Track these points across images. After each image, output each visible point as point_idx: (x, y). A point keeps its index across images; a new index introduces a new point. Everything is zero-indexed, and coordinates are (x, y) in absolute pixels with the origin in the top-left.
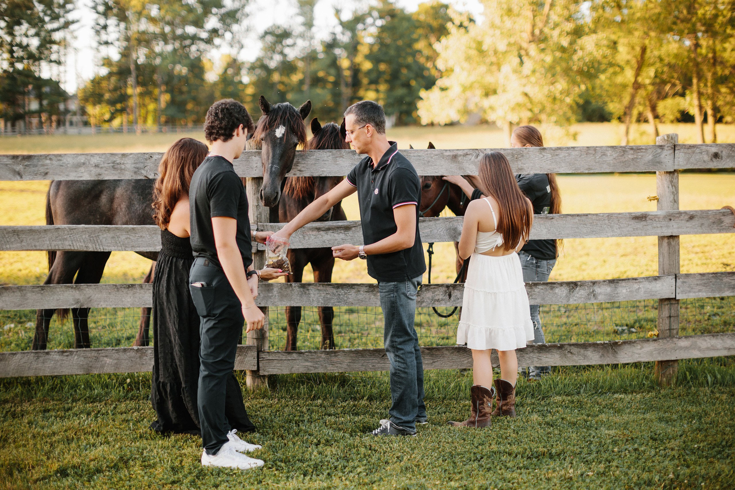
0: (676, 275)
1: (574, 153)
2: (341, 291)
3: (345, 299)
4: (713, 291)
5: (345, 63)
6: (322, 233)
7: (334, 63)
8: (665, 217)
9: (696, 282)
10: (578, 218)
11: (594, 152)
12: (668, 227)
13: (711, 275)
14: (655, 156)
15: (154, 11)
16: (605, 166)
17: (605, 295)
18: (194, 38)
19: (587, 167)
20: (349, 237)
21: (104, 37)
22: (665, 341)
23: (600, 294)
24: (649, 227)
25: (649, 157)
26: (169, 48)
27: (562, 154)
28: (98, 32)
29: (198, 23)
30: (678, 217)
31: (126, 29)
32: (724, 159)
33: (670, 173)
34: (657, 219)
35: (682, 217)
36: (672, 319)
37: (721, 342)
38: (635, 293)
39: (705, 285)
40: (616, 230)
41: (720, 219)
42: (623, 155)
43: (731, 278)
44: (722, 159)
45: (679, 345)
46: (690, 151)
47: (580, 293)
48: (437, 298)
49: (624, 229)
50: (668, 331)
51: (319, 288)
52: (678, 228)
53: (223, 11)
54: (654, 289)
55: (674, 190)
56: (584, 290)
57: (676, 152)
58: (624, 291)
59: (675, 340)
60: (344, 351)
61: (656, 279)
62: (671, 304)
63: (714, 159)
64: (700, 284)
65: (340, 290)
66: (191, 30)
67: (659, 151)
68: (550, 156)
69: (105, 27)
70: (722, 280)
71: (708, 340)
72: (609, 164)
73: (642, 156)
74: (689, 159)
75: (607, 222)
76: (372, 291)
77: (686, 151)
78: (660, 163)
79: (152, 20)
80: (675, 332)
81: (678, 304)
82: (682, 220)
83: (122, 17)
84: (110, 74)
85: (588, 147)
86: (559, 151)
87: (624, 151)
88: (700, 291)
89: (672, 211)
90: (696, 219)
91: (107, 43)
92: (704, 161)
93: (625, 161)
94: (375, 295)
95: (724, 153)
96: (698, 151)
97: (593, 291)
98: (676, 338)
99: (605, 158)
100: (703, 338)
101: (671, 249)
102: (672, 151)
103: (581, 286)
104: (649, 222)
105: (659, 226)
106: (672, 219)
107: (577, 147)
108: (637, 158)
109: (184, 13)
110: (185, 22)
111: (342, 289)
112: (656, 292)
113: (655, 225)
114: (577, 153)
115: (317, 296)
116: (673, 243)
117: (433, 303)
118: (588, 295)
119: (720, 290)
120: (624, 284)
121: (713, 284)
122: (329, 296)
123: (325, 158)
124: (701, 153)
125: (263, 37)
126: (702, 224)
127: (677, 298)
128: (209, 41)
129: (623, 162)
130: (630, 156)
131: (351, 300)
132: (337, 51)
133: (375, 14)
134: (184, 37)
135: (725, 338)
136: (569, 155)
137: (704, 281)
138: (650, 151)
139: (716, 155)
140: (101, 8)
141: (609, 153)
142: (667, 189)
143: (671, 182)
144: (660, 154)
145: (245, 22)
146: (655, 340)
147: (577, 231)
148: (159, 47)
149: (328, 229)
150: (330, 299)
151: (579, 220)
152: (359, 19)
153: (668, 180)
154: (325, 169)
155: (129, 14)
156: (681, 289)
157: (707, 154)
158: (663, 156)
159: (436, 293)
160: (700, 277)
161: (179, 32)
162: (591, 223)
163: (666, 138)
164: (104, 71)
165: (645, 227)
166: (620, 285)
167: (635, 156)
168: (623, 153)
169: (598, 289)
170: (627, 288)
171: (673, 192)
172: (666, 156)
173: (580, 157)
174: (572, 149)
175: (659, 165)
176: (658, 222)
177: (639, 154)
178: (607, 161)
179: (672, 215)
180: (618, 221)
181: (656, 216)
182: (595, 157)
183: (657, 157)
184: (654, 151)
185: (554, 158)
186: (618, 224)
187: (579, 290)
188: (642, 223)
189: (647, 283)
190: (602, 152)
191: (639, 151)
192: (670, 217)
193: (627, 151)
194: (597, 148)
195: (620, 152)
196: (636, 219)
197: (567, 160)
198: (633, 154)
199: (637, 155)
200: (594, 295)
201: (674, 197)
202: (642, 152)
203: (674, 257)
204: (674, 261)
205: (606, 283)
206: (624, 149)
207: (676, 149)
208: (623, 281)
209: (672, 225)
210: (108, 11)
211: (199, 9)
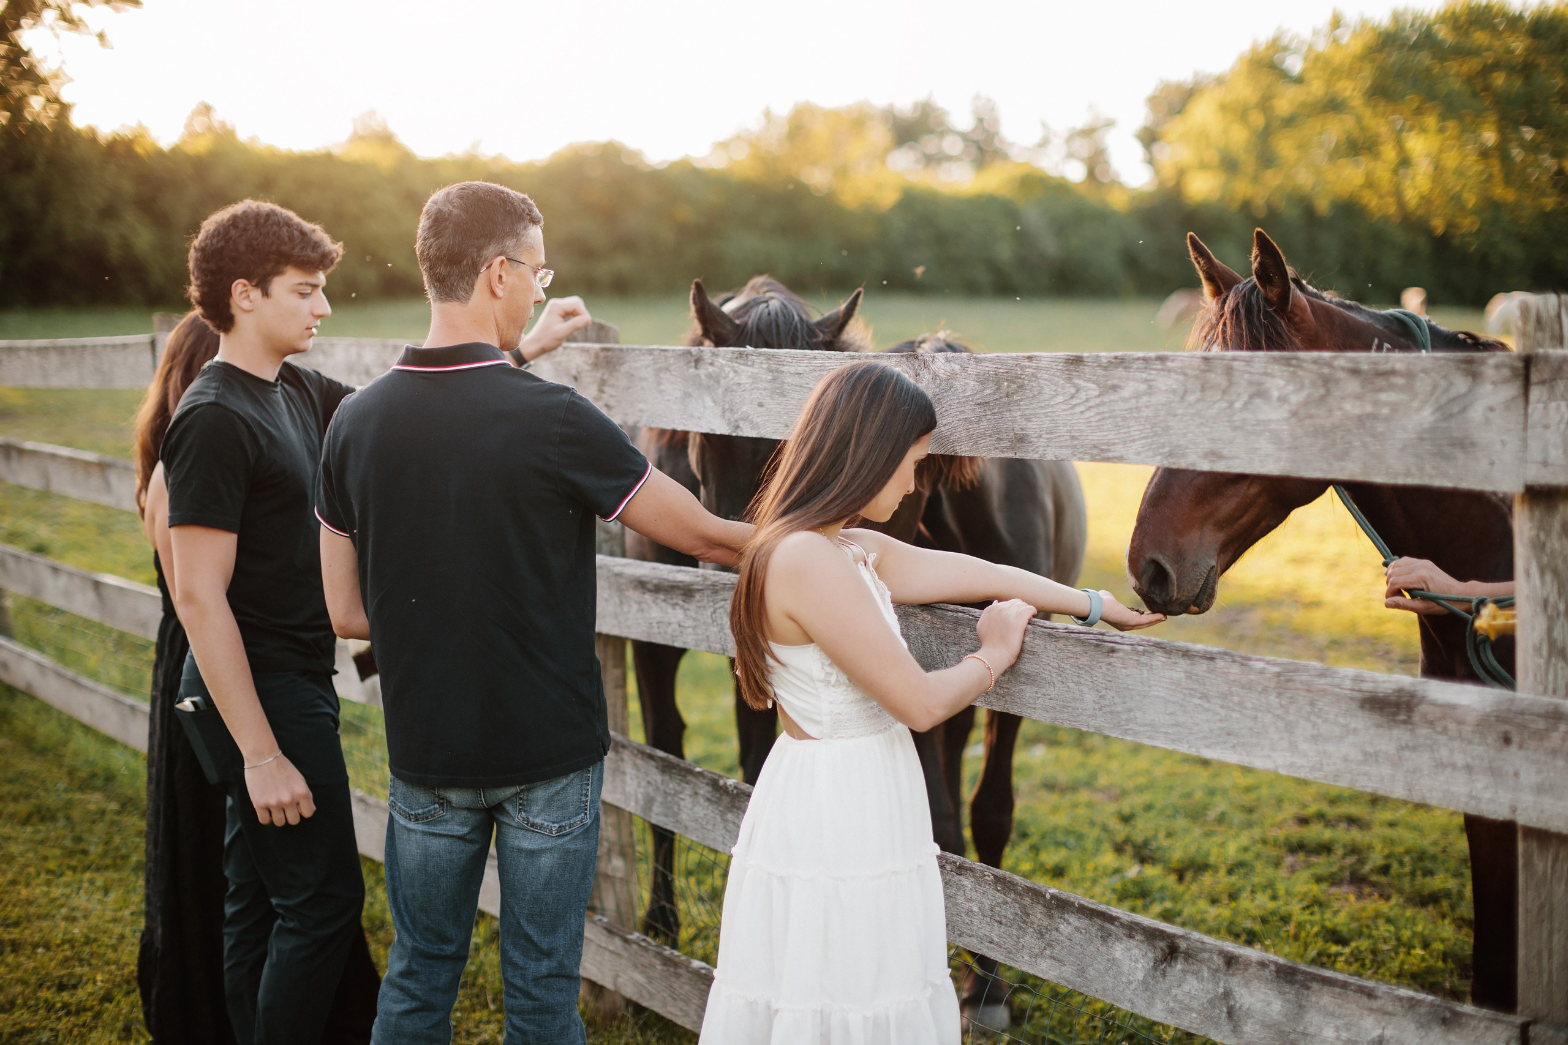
8: (1482, 723)
10: (1184, 663)
11: (1224, 383)
12: (1495, 773)
14: (1444, 413)
16: (1263, 444)
17: (1264, 1025)
19: (1207, 446)
23: (1250, 1014)
24: (1423, 760)
25: (1421, 413)
30: (1540, 736)
34: (1452, 726)
35: (1555, 740)
40: (1304, 746)
42: (1323, 399)
47: (1186, 987)
49: (1330, 748)
52: (1540, 789)
56: (1199, 977)
57: (1534, 392)
58: (1330, 1033)
67: (1460, 384)
68: (1093, 390)
72: (1276, 440)
73: (1395, 407)
76: (718, 802)
78: (1466, 445)
86: (1120, 372)
93: (1334, 428)
97: (1228, 994)
99: (1266, 413)
102: (1512, 390)
103: (1189, 956)
104: (1422, 732)
105: (1460, 759)
106: (1516, 739)
107: (1172, 358)
108: (1373, 417)
111: (671, 776)
113: (1444, 753)
114: (1173, 381)
115: (635, 783)
118: (1212, 1003)
122: (651, 791)
129: (1324, 433)
130: (1347, 406)
131: (684, 816)
138: (1422, 385)
144: (1465, 402)
147: (1181, 719)
151: (1189, 676)
158: (1476, 413)
162: (1224, 696)
165: (1407, 753)
166: (1314, 999)
167: (1369, 409)
168: (1322, 391)
169: (1243, 991)
170: (1340, 1022)
171: (1545, 604)
172: (1491, 415)
173: (1182, 398)
174: (1158, 365)
175: (1460, 455)
176: (1456, 744)
177: (1383, 397)
178: (1269, 421)
179: (1519, 719)
180: (1312, 704)
181: (1449, 710)
182: (1231, 403)
183: (1451, 416)
184: (1443, 383)
185: (1106, 399)
186: (1313, 718)
187: (1183, 971)
188: (1396, 732)
189: (1412, 1026)
190: (1250, 383)
191: (1381, 382)
192: (1507, 727)
193: (1337, 381)
194: (1236, 364)
195: (1313, 383)
196: (1372, 709)
197: (1146, 412)
198: (1359, 397)
199: (1376, 403)
200: (1230, 1013)
201: (1550, 631)
202: (1391, 387)
203: (1545, 935)
204: (1545, 955)
205: (1267, 972)
206: (1326, 371)
207: (1534, 377)
208: (1326, 988)
209: (1511, 771)
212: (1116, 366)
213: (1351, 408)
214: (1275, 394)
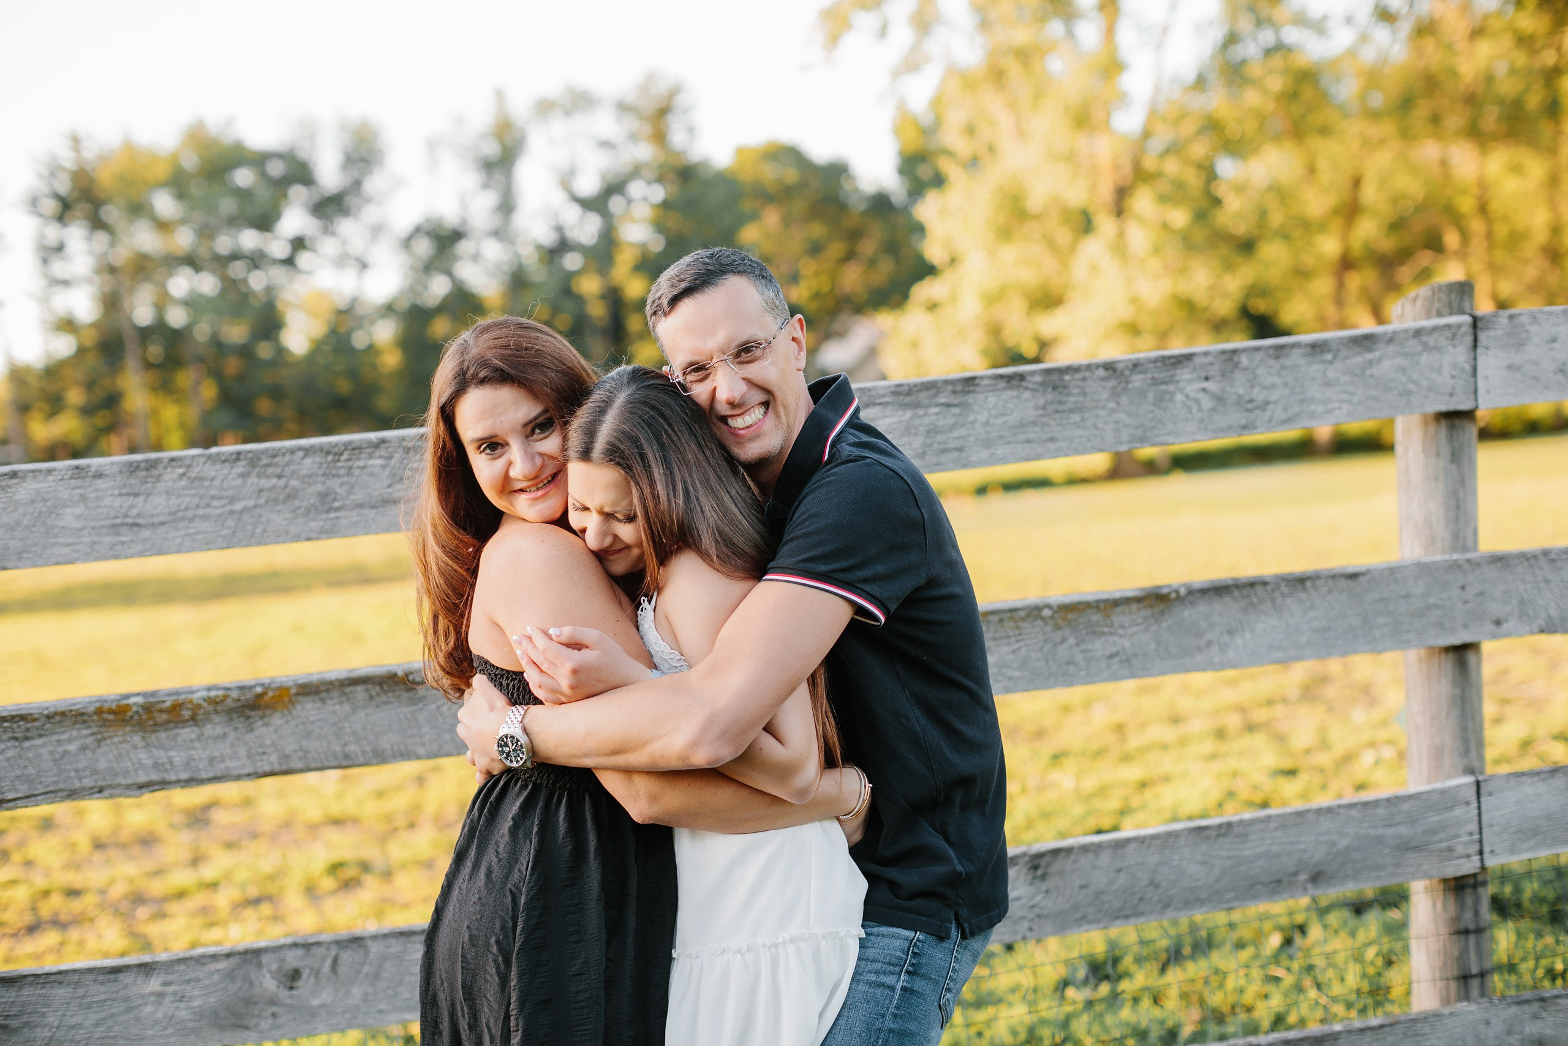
5: (590, 286)
7: (567, 290)
15: (165, 204)
18: (256, 260)
21: (59, 268)
26: (207, 284)
28: (45, 261)
29: (265, 222)
31: (112, 244)
53: (315, 193)
66: (249, 239)
69: (60, 248)
79: (163, 226)
83: (97, 224)
84: (81, 351)
91: (66, 283)
125: (407, 243)
128: (289, 262)
132: (572, 261)
133: (650, 174)
134: (235, 256)
140: (50, 206)
145: (369, 214)
148: (181, 283)
152: (614, 188)
155: (111, 213)
161: (223, 244)
164: (64, 346)
210: (65, 210)
211: (264, 194)
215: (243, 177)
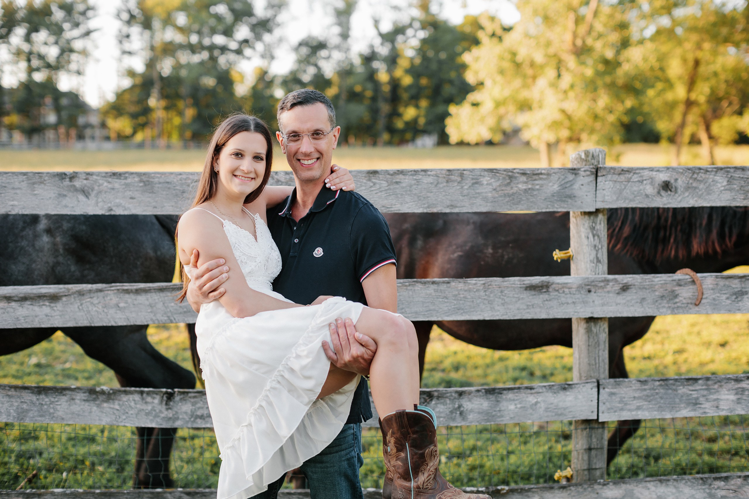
0: (598, 382)
1: (426, 180)
2: (45, 399)
3: (52, 411)
4: (661, 409)
5: (383, 77)
6: (13, 304)
7: (371, 77)
8: (580, 287)
9: (632, 394)
11: (459, 179)
12: (585, 302)
13: (657, 383)
14: (563, 187)
15: (181, 19)
16: (479, 201)
17: (479, 413)
18: (224, 49)
19: (448, 203)
20: (58, 313)
21: (127, 46)
22: (580, 489)
23: (471, 411)
24: (554, 303)
25: (553, 187)
26: (196, 59)
27: (406, 181)
29: (228, 32)
30: (602, 288)
31: (152, 37)
32: (679, 191)
33: (589, 214)
34: (566, 290)
35: (609, 288)
36: (593, 452)
37: (674, 491)
38: (530, 411)
39: (647, 398)
40: (498, 308)
41: (673, 291)
42: (509, 184)
43: (691, 388)
44: (676, 192)
45: (604, 495)
46: (622, 178)
47: (437, 410)
48: (199, 413)
49: (510, 307)
50: (586, 473)
51: (10, 393)
52: (603, 305)
53: (253, 20)
54: (561, 405)
55: (597, 241)
56: (444, 404)
57: (599, 179)
58: (512, 407)
59: (596, 487)
60: (53, 494)
61: (565, 389)
62: (592, 429)
63: (663, 193)
64: (639, 398)
65: (42, 396)
66: (219, 40)
67: (571, 177)
68: (384, 184)
69: (128, 36)
70: (676, 390)
71: (653, 488)
72: (485, 199)
73: (542, 186)
74: (621, 191)
75: (482, 293)
76: (94, 400)
77: (615, 177)
78: (572, 197)
79: (181, 30)
80: (598, 473)
81: (603, 428)
82: (608, 292)
84: (134, 86)
85: (449, 170)
86: (401, 176)
87: (510, 177)
88: (638, 408)
89: (592, 277)
90: (633, 290)
91: (129, 53)
92: (647, 196)
93: (513, 194)
94: (98, 406)
95: (680, 182)
96: (635, 178)
97: (460, 407)
98: (599, 484)
99: (480, 190)
100: (644, 484)
101: (591, 340)
102: (593, 178)
103: (438, 398)
104: (553, 294)
105: (570, 301)
106: (593, 290)
107: (431, 170)
108: (532, 189)
109: (212, 22)
110: (213, 31)
111: (46, 394)
112: (565, 409)
113: (563, 300)
114: (430, 179)
115: (6, 405)
116: (594, 330)
117: (194, 422)
118: (451, 412)
119: (673, 407)
120: (510, 395)
121: (661, 398)
122: (25, 406)
123: (17, 185)
124: (641, 182)
125: (296, 49)
126: (643, 299)
127: (600, 420)
128: (239, 52)
129: (509, 196)
130: (520, 186)
131: (60, 413)
132: (376, 64)
133: (417, 24)
134: (212, 48)
135: (681, 485)
136: (418, 181)
137: (645, 393)
138: (555, 177)
139: (666, 186)
141: (485, 180)
142: (585, 241)
143: (593, 229)
144: (572, 183)
145: (277, 32)
146: (563, 487)
147: (432, 308)
148: (185, 58)
149: (24, 299)
150: (27, 411)
151: (436, 291)
152: (400, 30)
153: (587, 225)
154: (16, 203)
156: (608, 404)
157: (652, 183)
158: (576, 186)
159: (199, 405)
160: (638, 385)
161: (207, 42)
162: (455, 296)
163: (583, 156)
164: (127, 83)
165: (546, 302)
166: (504, 397)
167: (530, 186)
168: (508, 181)
169: (468, 403)
170: (516, 402)
171: (595, 246)
172: (582, 187)
173: (436, 186)
174: (423, 173)
175: (570, 201)
176: (569, 296)
177: (537, 182)
178: (482, 193)
179: (593, 284)
180: (502, 292)
181: (565, 285)
182: (462, 187)
183: (566, 188)
184: (563, 177)
185: (392, 187)
186: (502, 297)
187: (436, 404)
188: (541, 296)
189: (551, 394)
190: (473, 179)
191: (536, 177)
192: (589, 287)
193: (516, 178)
194: (465, 172)
195: (504, 178)
196: (530, 290)
197: (415, 192)
198: (526, 183)
199: (533, 184)
200: (461, 413)
201: (597, 254)
202: (541, 179)
203: (597, 352)
204: (597, 358)
205: (480, 393)
206: (510, 174)
207: (599, 174)
208: (510, 392)
209: (591, 301)
210: (132, 19)
211: (229, 17)
212: (398, 174)
213: (522, 186)
214: (485, 183)
215: (221, 9)
